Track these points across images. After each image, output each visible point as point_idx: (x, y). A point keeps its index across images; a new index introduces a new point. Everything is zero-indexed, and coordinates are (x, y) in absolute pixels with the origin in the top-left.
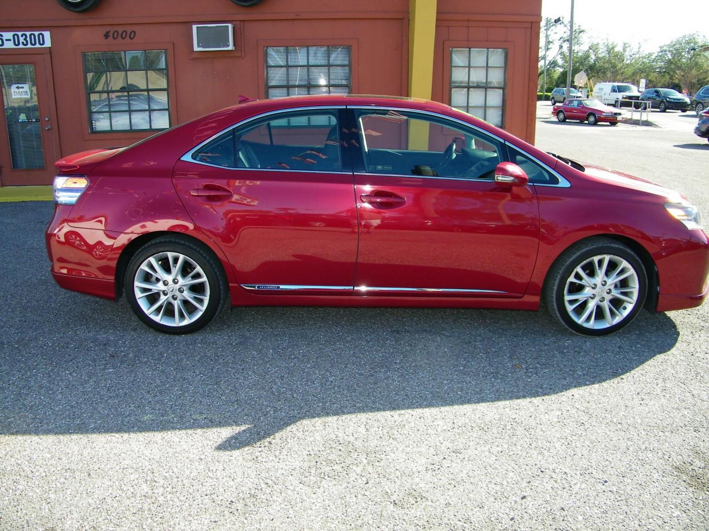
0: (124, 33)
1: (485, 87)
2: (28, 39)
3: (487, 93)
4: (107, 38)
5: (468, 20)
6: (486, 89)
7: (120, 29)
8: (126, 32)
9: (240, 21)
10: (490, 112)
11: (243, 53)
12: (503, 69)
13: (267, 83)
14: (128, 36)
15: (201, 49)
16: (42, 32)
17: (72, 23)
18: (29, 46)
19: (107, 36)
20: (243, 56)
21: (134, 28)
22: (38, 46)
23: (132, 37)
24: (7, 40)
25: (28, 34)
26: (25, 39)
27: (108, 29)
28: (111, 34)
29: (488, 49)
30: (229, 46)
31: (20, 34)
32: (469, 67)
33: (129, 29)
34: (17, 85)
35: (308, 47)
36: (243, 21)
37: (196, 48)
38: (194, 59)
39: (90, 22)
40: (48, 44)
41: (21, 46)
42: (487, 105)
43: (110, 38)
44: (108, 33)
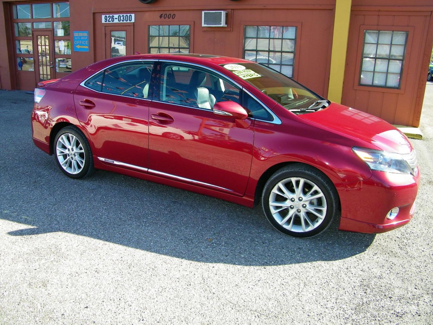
0: (170, 15)
1: (389, 59)
2: (125, 18)
4: (161, 18)
5: (379, 11)
6: (389, 60)
7: (168, 13)
8: (171, 14)
9: (231, 9)
10: (390, 77)
11: (232, 29)
12: (404, 46)
13: (244, 47)
14: (171, 17)
15: (206, 26)
16: (131, 14)
17: (144, 10)
18: (125, 22)
19: (161, 17)
20: (232, 31)
21: (175, 13)
22: (128, 21)
23: (173, 17)
24: (115, 19)
25: (125, 15)
26: (123, 18)
27: (161, 13)
28: (163, 16)
29: (393, 31)
30: (221, 24)
31: (121, 15)
32: (377, 44)
33: (172, 13)
34: (117, 42)
35: (270, 26)
36: (233, 9)
37: (203, 25)
38: (205, 31)
39: (153, 9)
40: (133, 21)
41: (121, 22)
42: (389, 71)
43: (163, 18)
44: (162, 15)
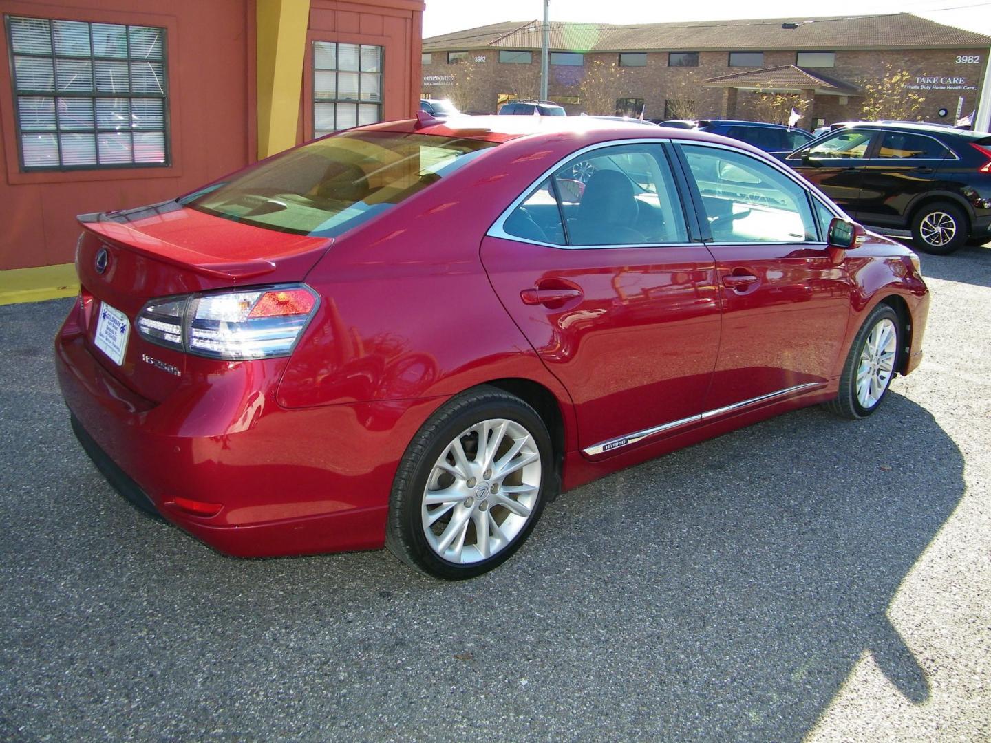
3: (360, 110)
6: (358, 104)
12: (378, 75)
13: (15, 87)
29: (360, 45)
32: (337, 71)
35: (90, 23)
